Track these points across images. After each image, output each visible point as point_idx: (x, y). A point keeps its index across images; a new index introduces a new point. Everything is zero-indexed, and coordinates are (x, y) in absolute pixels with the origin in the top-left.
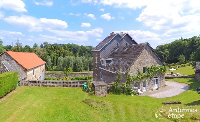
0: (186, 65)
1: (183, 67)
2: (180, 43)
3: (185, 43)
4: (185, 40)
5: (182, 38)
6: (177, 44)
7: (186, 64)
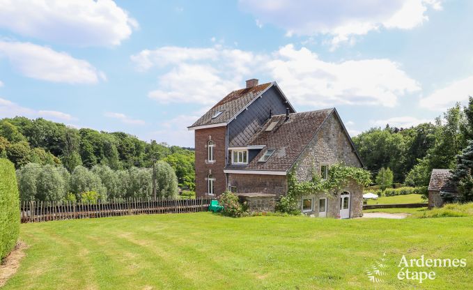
0: (397, 192)
1: (390, 195)
2: (383, 139)
3: (397, 141)
4: (396, 130)
5: (388, 126)
6: (374, 140)
7: (396, 190)
